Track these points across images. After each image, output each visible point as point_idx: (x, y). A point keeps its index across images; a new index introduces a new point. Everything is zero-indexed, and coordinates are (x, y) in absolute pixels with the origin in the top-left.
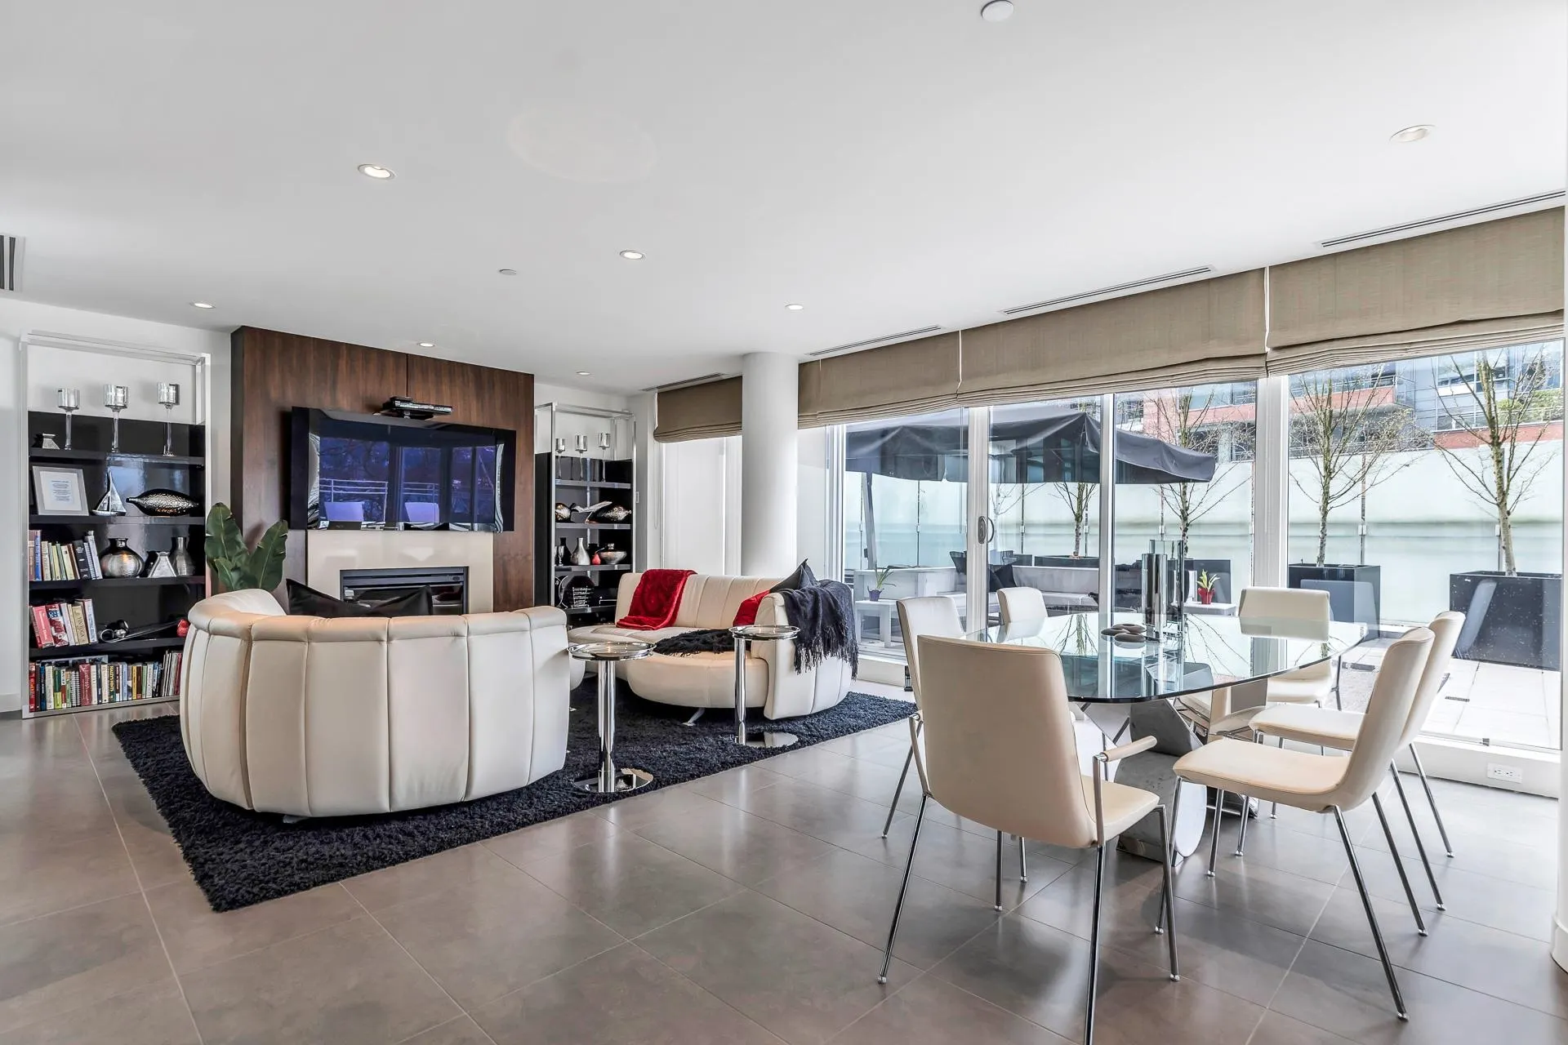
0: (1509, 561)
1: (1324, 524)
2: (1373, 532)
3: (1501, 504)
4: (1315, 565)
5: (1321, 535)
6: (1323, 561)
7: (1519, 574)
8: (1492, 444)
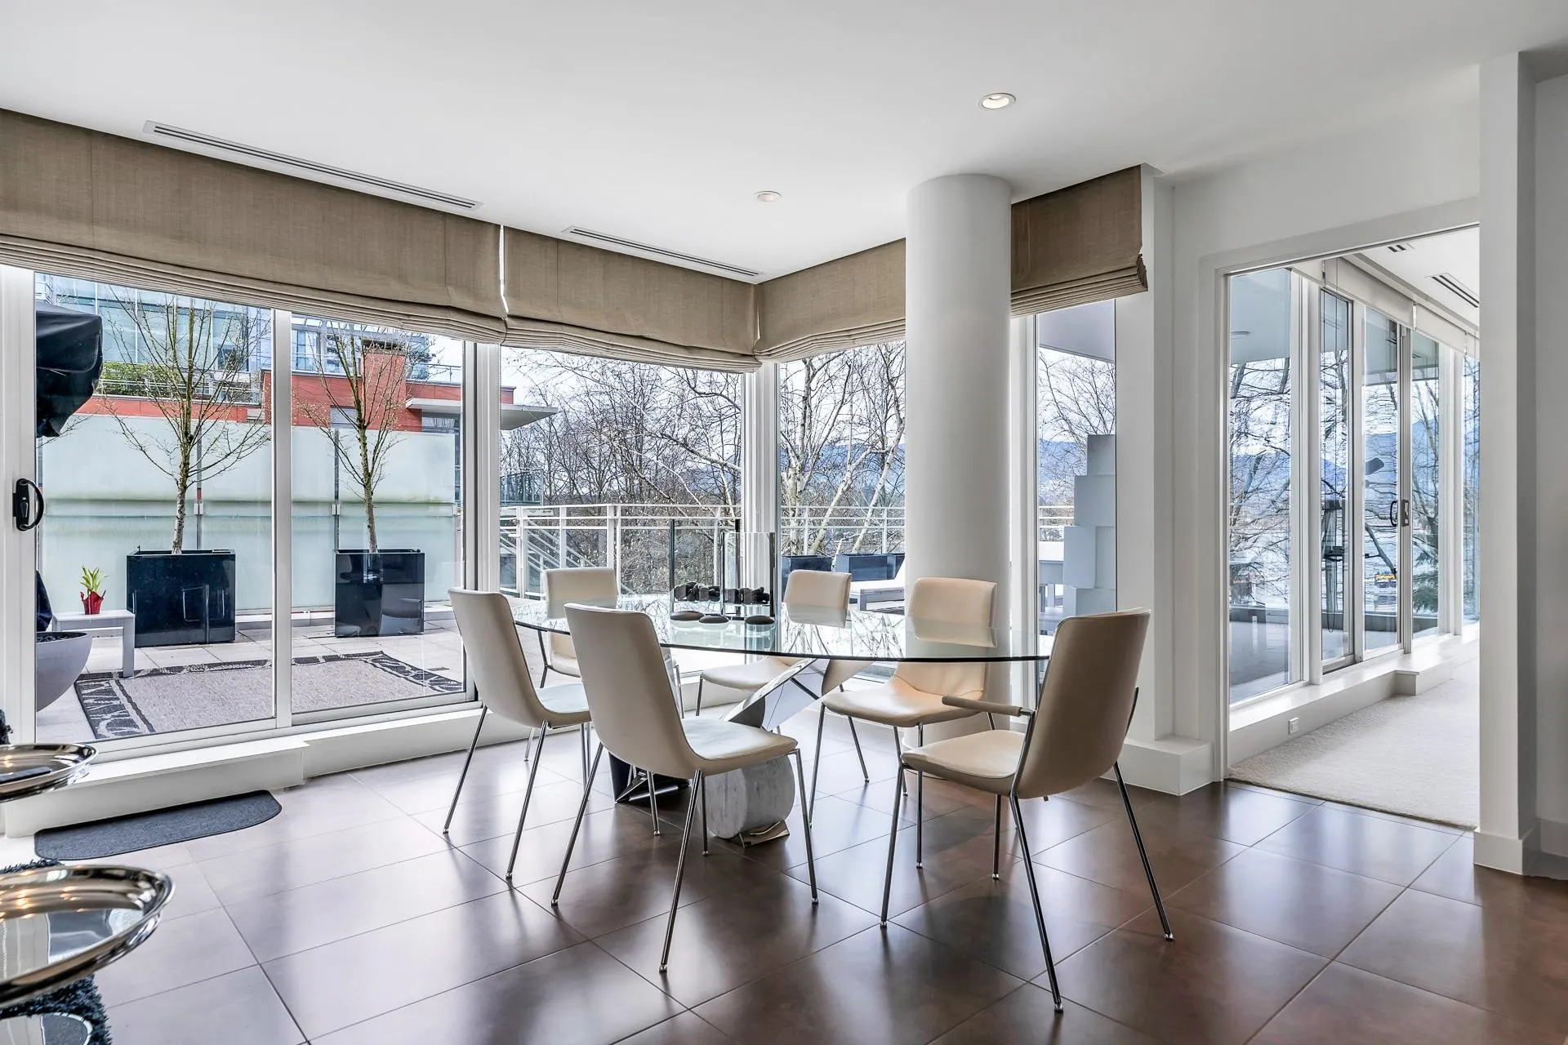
0: (373, 540)
1: (182, 502)
2: (212, 511)
3: (367, 486)
4: (170, 552)
5: (178, 514)
6: (181, 547)
7: (380, 551)
8: (359, 427)
